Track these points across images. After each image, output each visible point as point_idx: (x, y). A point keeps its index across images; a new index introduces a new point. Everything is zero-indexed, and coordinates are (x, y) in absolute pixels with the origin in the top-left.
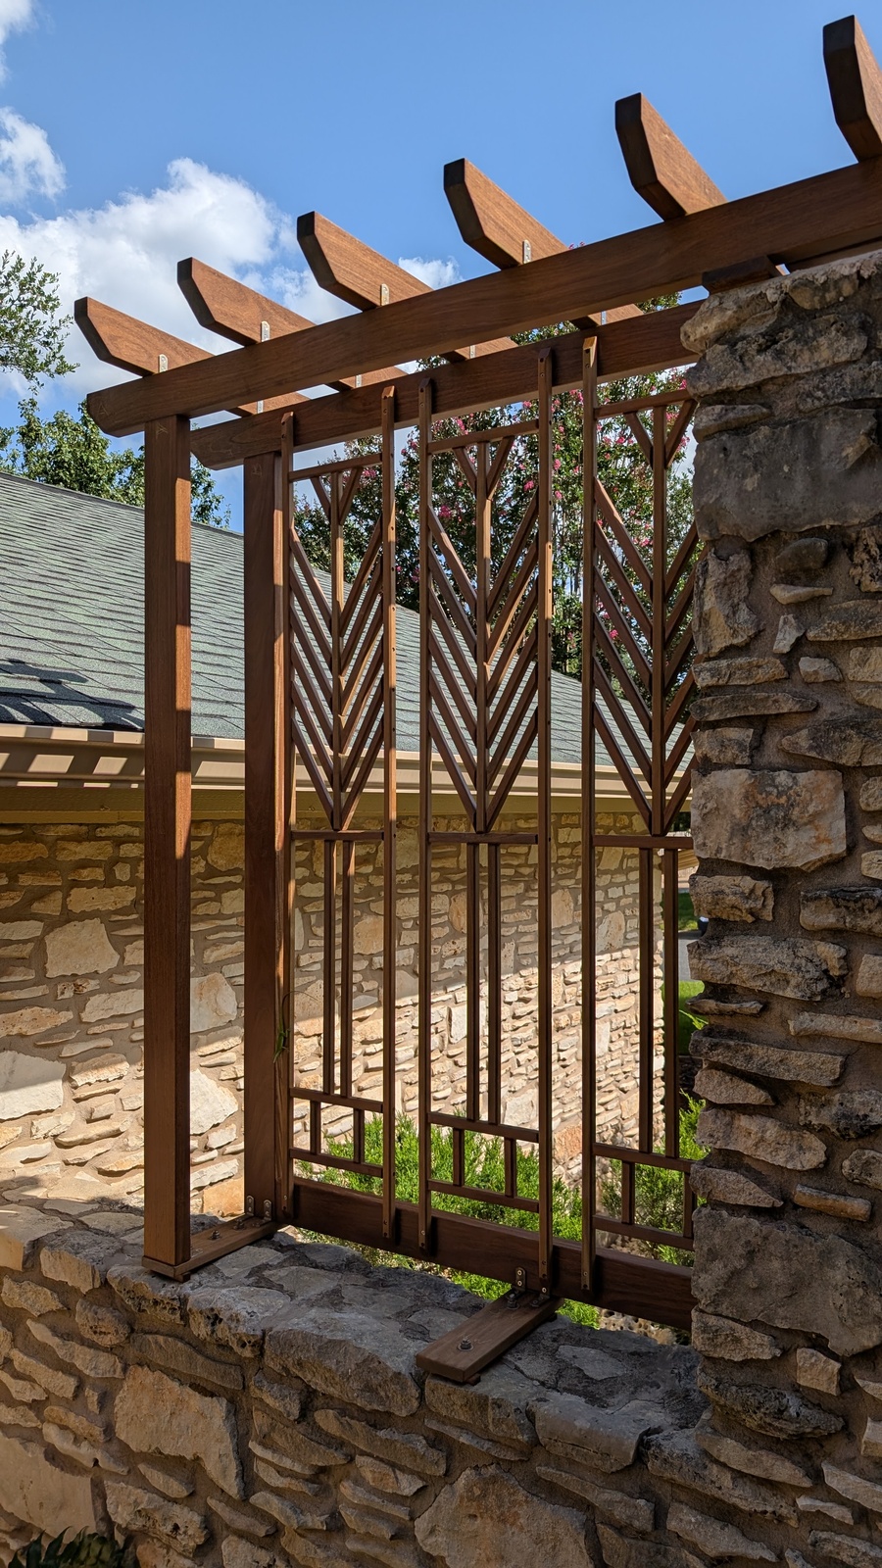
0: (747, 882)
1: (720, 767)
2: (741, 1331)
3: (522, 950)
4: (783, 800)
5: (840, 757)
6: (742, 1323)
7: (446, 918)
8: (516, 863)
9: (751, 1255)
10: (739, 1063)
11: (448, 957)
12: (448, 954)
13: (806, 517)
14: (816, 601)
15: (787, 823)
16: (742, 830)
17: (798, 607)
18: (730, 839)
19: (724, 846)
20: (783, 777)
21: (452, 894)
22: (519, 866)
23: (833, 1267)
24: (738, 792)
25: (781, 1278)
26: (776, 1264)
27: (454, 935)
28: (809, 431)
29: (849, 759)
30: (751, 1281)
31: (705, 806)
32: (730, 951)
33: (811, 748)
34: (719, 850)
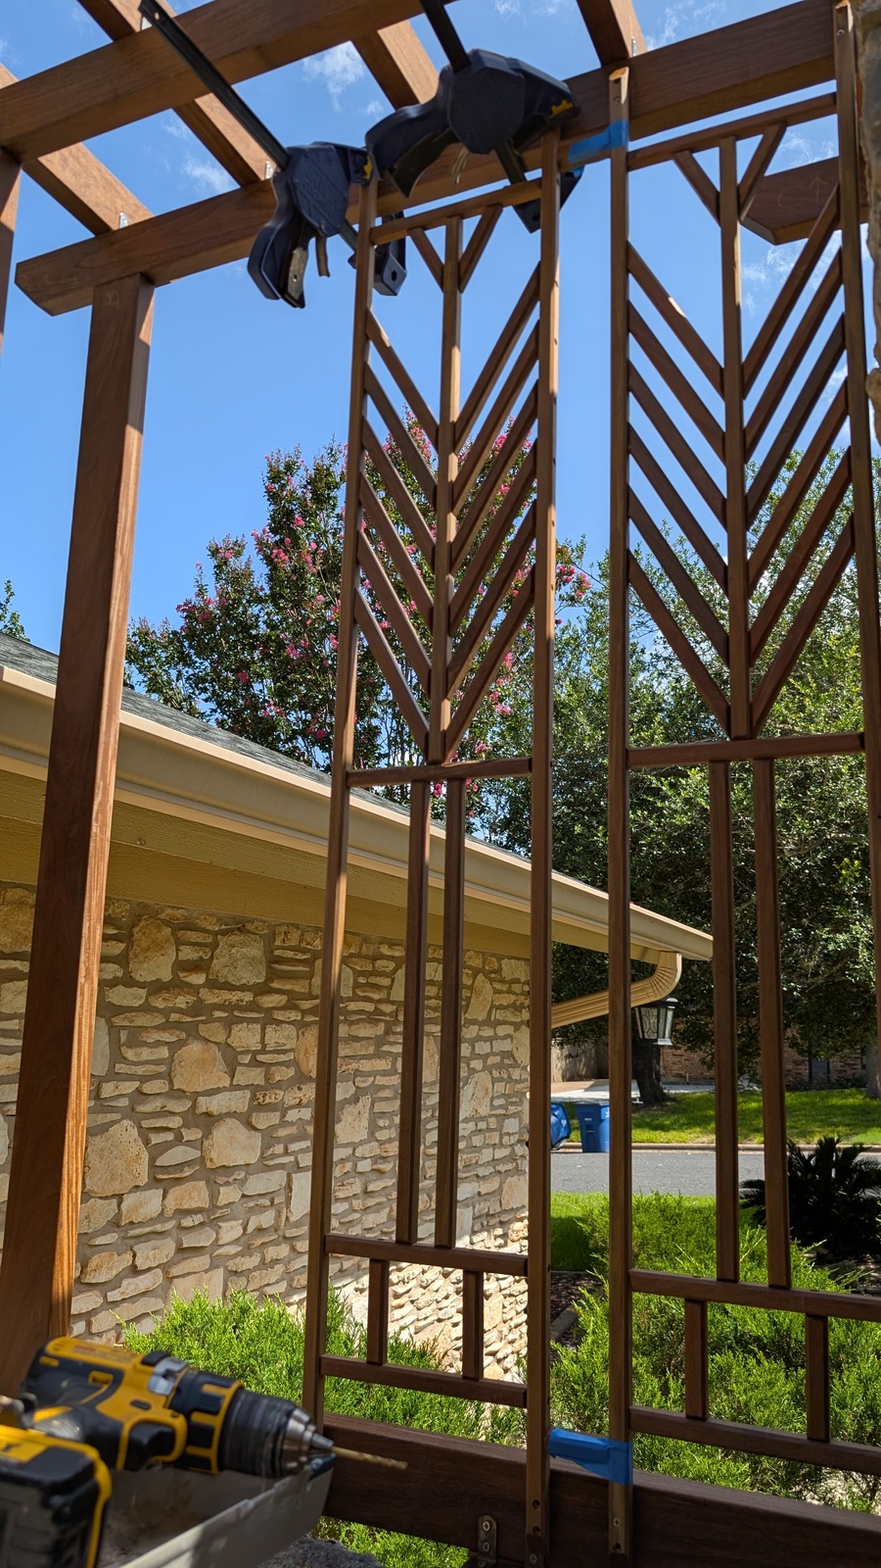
3: (380, 1107)
7: (291, 1056)
8: (376, 996)
11: (291, 1107)
12: (293, 1102)
21: (301, 1026)
22: (380, 1001)
27: (300, 1079)
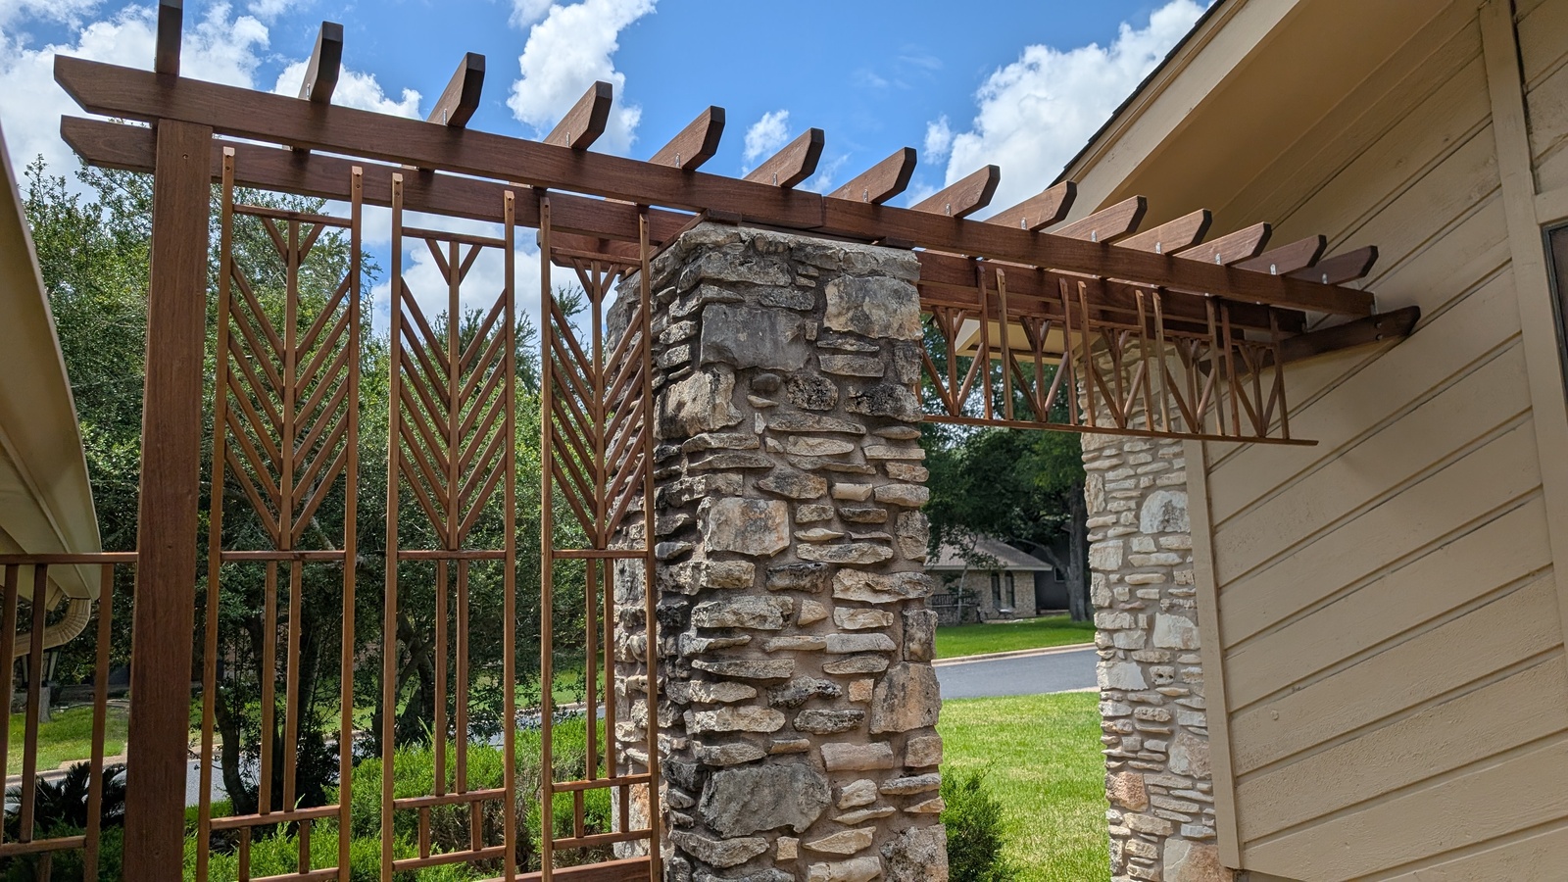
0: (744, 564)
1: (725, 496)
2: (747, 841)
4: (763, 516)
5: (791, 493)
6: (748, 836)
9: (752, 792)
10: (743, 673)
13: (771, 362)
14: (771, 407)
15: (766, 529)
16: (742, 534)
17: (762, 409)
18: (735, 538)
19: (731, 542)
20: (762, 503)
23: (797, 781)
24: (737, 511)
25: (769, 799)
26: (767, 791)
28: (770, 317)
29: (794, 495)
30: (754, 806)
31: (719, 519)
32: (735, 606)
33: (776, 487)
34: (728, 545)
